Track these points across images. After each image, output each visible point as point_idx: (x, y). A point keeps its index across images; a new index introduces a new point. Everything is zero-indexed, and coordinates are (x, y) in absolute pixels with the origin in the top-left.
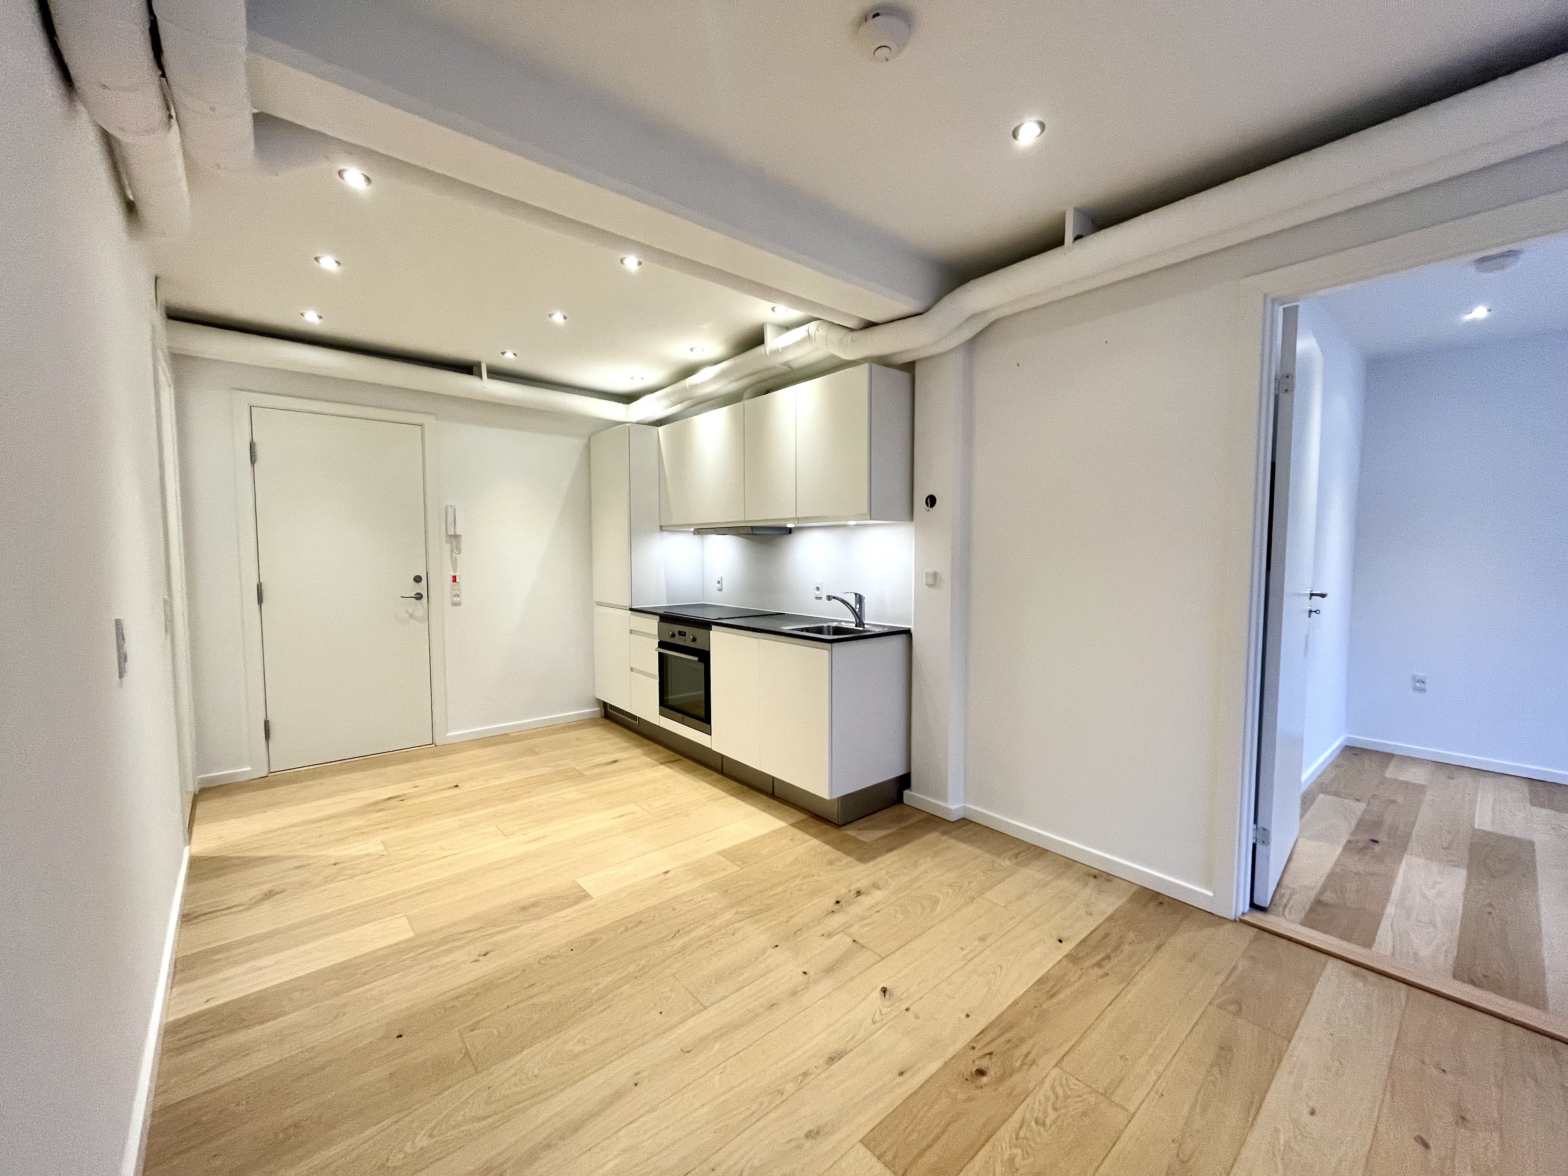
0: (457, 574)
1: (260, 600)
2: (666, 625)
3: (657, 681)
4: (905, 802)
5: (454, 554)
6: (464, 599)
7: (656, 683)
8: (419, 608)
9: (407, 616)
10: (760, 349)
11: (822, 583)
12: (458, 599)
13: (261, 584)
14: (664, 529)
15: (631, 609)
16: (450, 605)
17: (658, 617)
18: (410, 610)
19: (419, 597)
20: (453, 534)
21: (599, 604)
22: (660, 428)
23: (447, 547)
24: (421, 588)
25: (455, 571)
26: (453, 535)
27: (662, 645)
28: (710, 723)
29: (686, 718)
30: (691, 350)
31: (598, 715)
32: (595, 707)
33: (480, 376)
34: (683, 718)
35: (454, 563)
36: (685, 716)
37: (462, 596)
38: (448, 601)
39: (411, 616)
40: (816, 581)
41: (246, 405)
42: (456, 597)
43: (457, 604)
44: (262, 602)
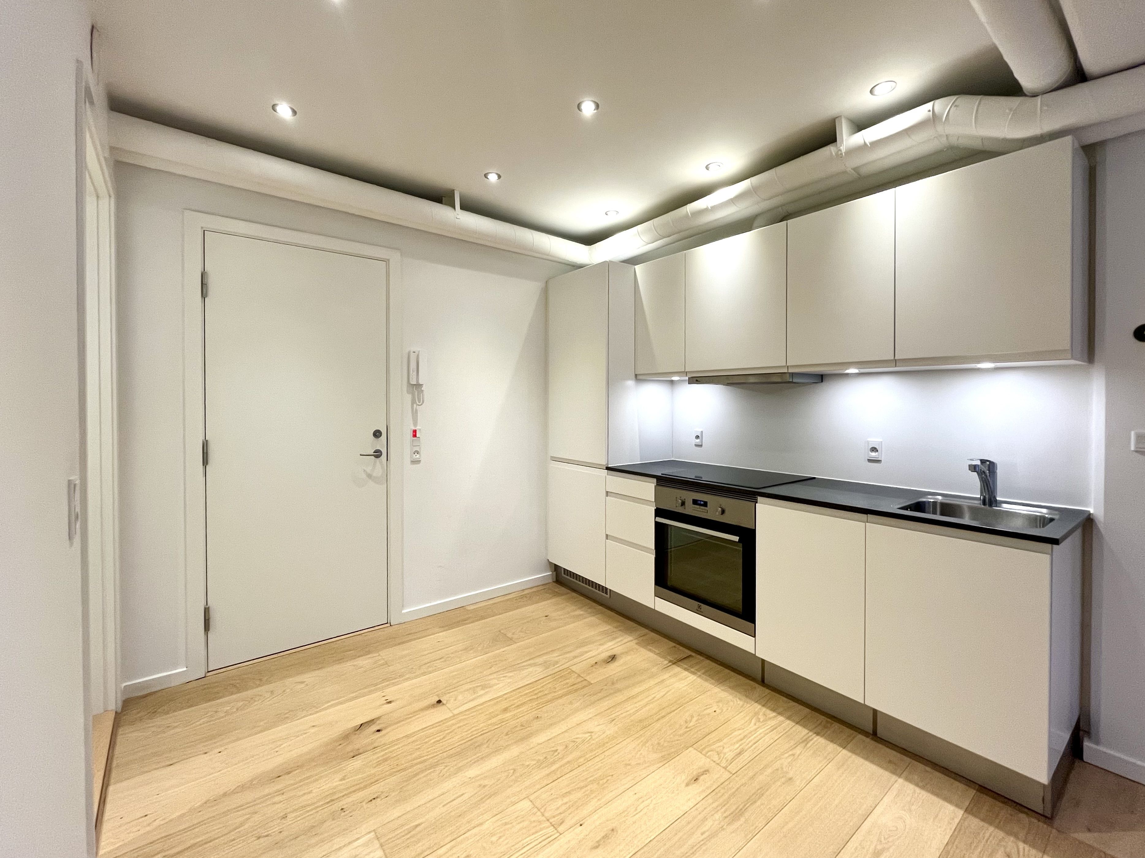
0: (417, 428)
1: (205, 461)
2: (668, 491)
3: (652, 557)
4: (1085, 759)
5: (415, 405)
6: (423, 456)
7: (651, 558)
8: (378, 467)
9: (364, 476)
10: (830, 149)
11: (881, 442)
12: (418, 456)
13: (207, 441)
14: (639, 377)
15: (608, 468)
16: (410, 463)
17: (655, 480)
18: (369, 469)
19: (378, 454)
20: (415, 383)
21: (555, 459)
22: (637, 267)
23: (408, 398)
24: (380, 444)
25: (415, 424)
26: (415, 385)
27: (659, 512)
28: (753, 620)
29: (703, 606)
30: (707, 168)
31: (550, 581)
32: (546, 572)
33: (454, 207)
34: (699, 607)
35: (415, 414)
36: (702, 605)
37: (421, 453)
38: (407, 460)
39: (369, 476)
40: (869, 440)
41: (200, 229)
42: (416, 454)
43: (418, 462)
44: (207, 463)
